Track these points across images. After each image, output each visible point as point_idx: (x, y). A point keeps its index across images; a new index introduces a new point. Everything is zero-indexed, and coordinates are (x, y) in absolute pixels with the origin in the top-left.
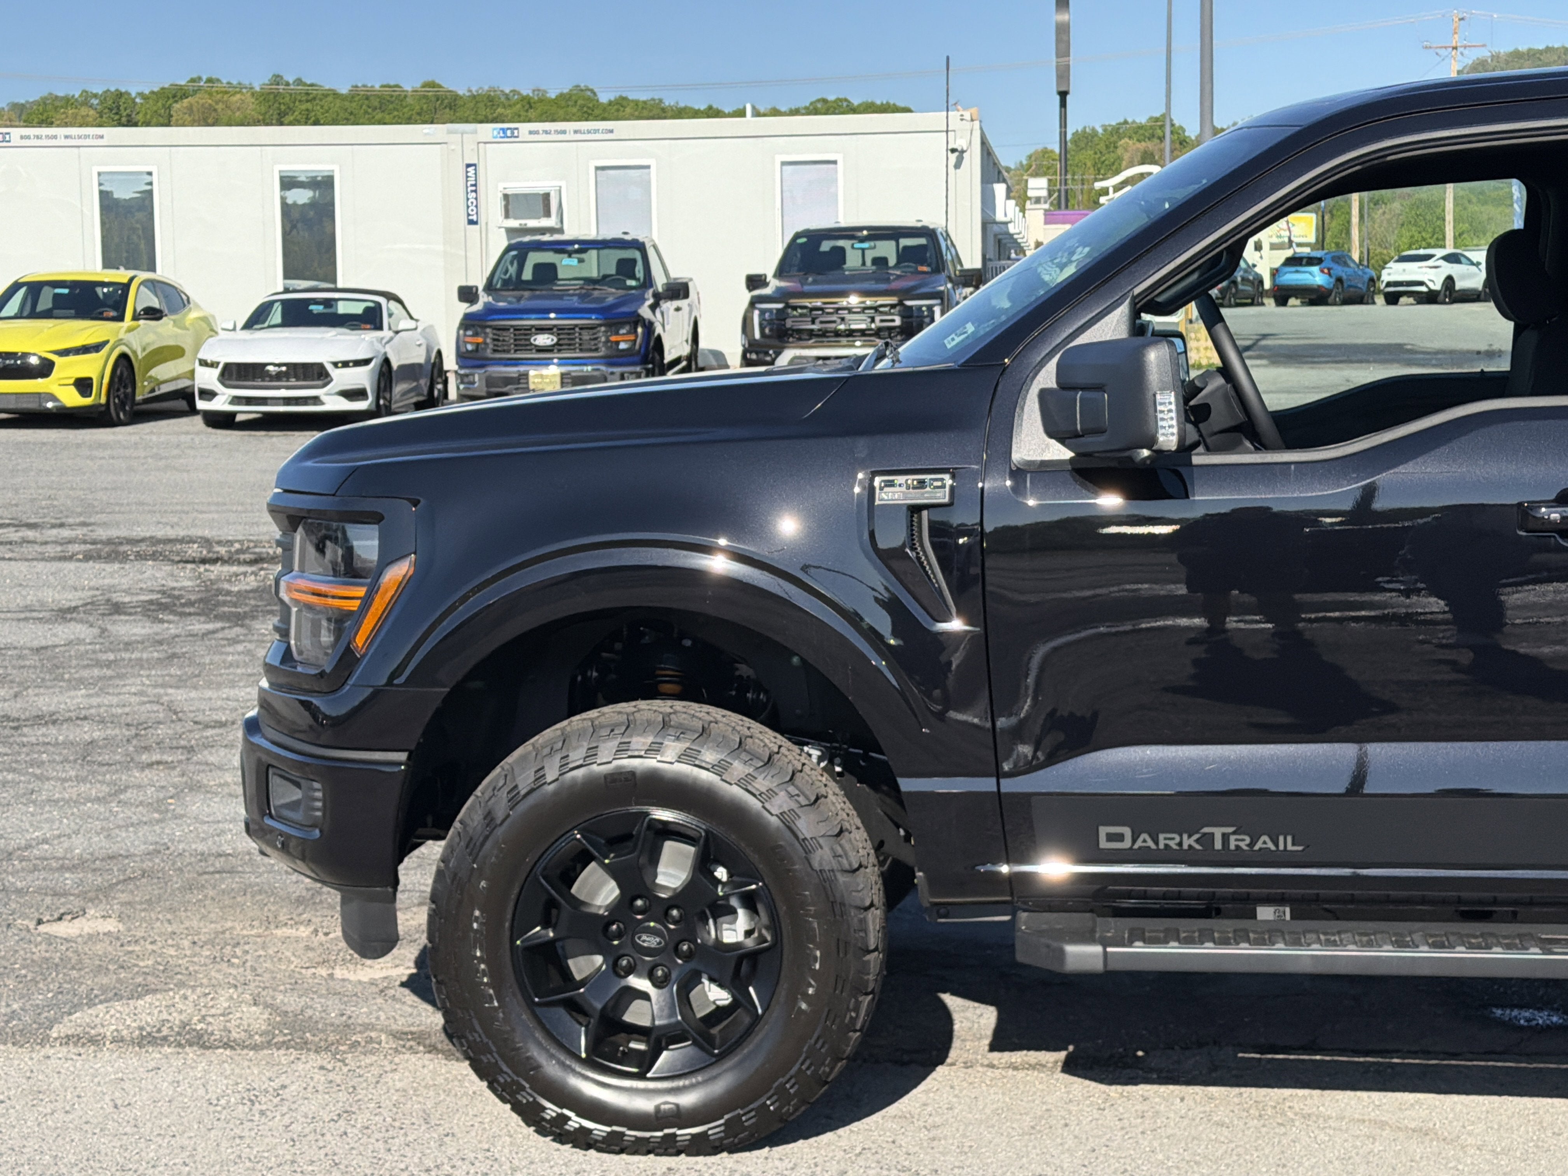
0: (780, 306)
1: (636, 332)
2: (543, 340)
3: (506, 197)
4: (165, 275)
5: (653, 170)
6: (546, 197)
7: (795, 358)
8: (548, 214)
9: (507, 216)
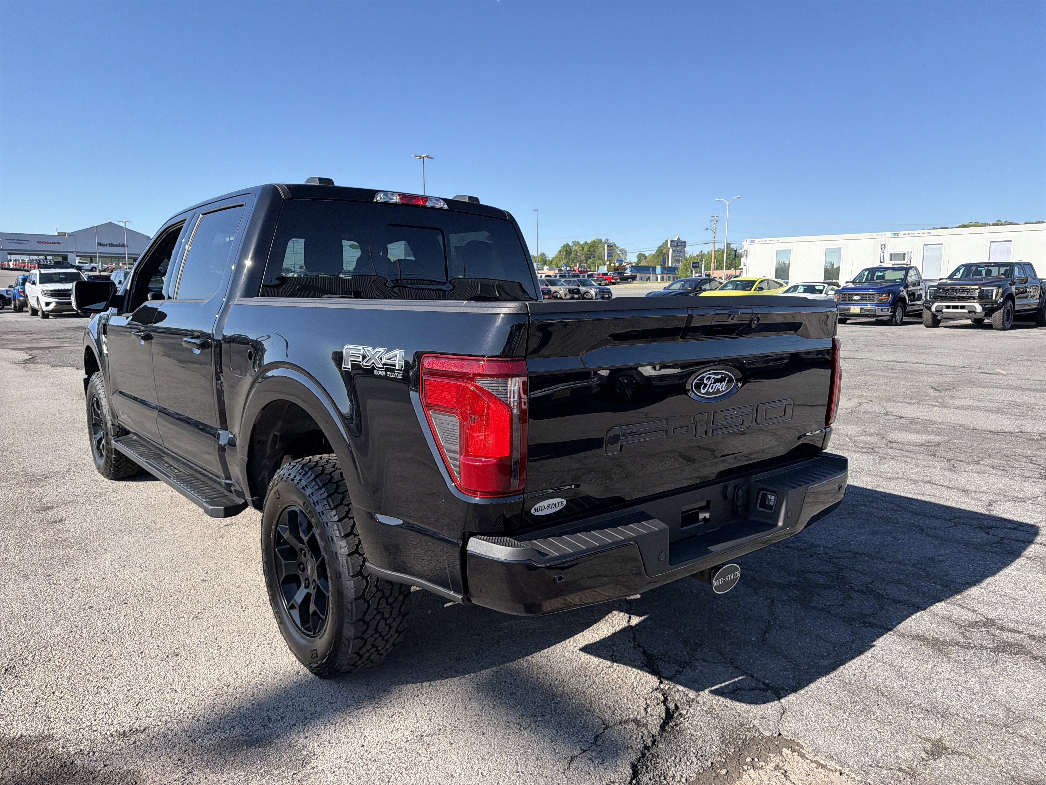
0: (936, 288)
1: (889, 296)
2: (856, 298)
3: (891, 254)
4: (750, 276)
5: (943, 245)
6: (904, 254)
7: (938, 305)
8: (904, 259)
9: (891, 260)
